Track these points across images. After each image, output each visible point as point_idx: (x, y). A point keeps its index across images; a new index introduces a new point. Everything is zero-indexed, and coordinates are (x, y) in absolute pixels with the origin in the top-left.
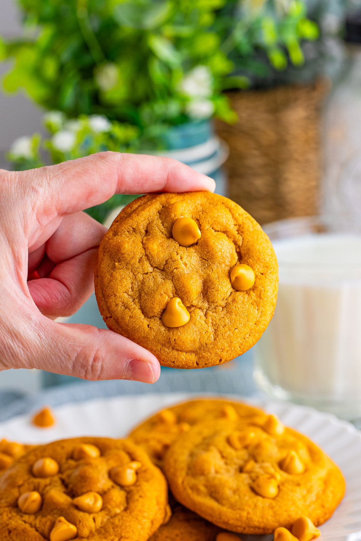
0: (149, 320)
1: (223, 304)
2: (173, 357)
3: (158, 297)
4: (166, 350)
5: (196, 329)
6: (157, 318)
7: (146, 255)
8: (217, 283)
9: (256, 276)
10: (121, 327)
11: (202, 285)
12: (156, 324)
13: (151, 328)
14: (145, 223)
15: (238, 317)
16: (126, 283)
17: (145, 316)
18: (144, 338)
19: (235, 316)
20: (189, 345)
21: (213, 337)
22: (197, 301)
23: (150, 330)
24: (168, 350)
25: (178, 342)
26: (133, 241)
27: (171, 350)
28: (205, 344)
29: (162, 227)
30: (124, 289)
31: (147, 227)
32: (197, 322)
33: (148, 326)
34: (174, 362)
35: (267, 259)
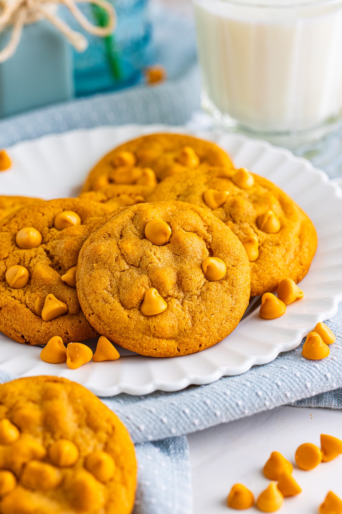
0: (128, 311)
1: (198, 292)
2: (154, 344)
3: (135, 290)
4: (147, 337)
5: (173, 316)
6: (136, 309)
7: (122, 254)
8: (190, 273)
9: (228, 268)
10: (103, 321)
11: (176, 276)
12: (135, 314)
13: (131, 318)
14: (119, 229)
15: (213, 303)
16: (104, 280)
17: (125, 309)
18: (125, 328)
19: (210, 303)
20: (169, 332)
21: (191, 323)
22: (172, 291)
23: (130, 319)
24: (149, 338)
25: (157, 328)
26: (109, 244)
27: (152, 337)
28: (184, 330)
29: (135, 230)
30: (103, 286)
31: (122, 232)
32: (174, 309)
33: (128, 316)
34: (156, 349)
35: (237, 253)
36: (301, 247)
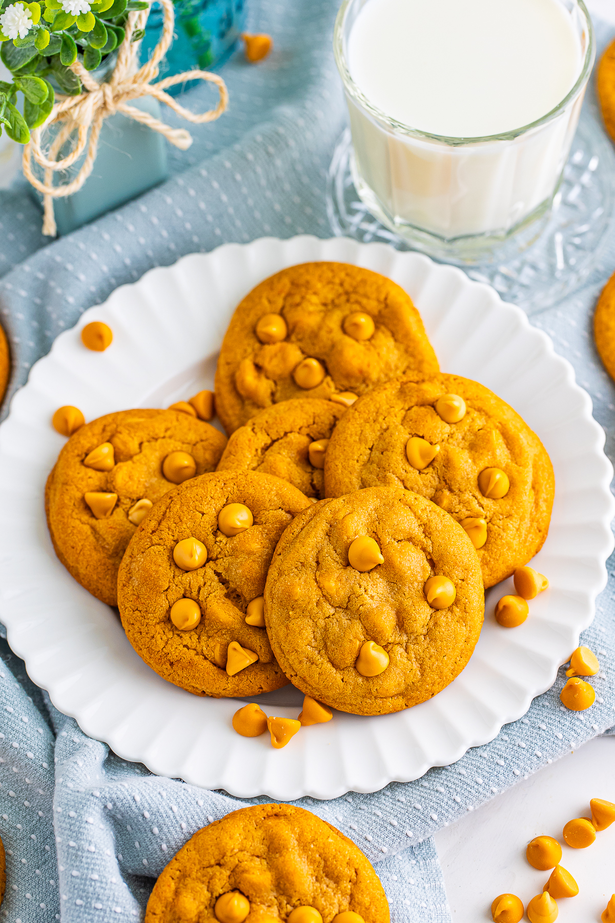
0: (342, 672)
1: (425, 632)
2: (377, 706)
3: (347, 645)
4: (368, 701)
5: (398, 671)
6: (351, 668)
7: (324, 596)
8: (414, 612)
9: (456, 586)
11: (396, 616)
12: (351, 676)
13: (346, 682)
14: (314, 553)
15: (445, 642)
16: (306, 634)
17: (336, 669)
18: (340, 694)
19: (440, 642)
21: (419, 674)
22: (393, 637)
23: (345, 684)
24: (370, 701)
25: (379, 689)
26: (305, 582)
27: (373, 699)
28: (412, 684)
29: (335, 555)
30: (306, 642)
31: (317, 558)
32: (399, 662)
33: (342, 680)
34: (379, 712)
35: (466, 560)
36: (537, 504)
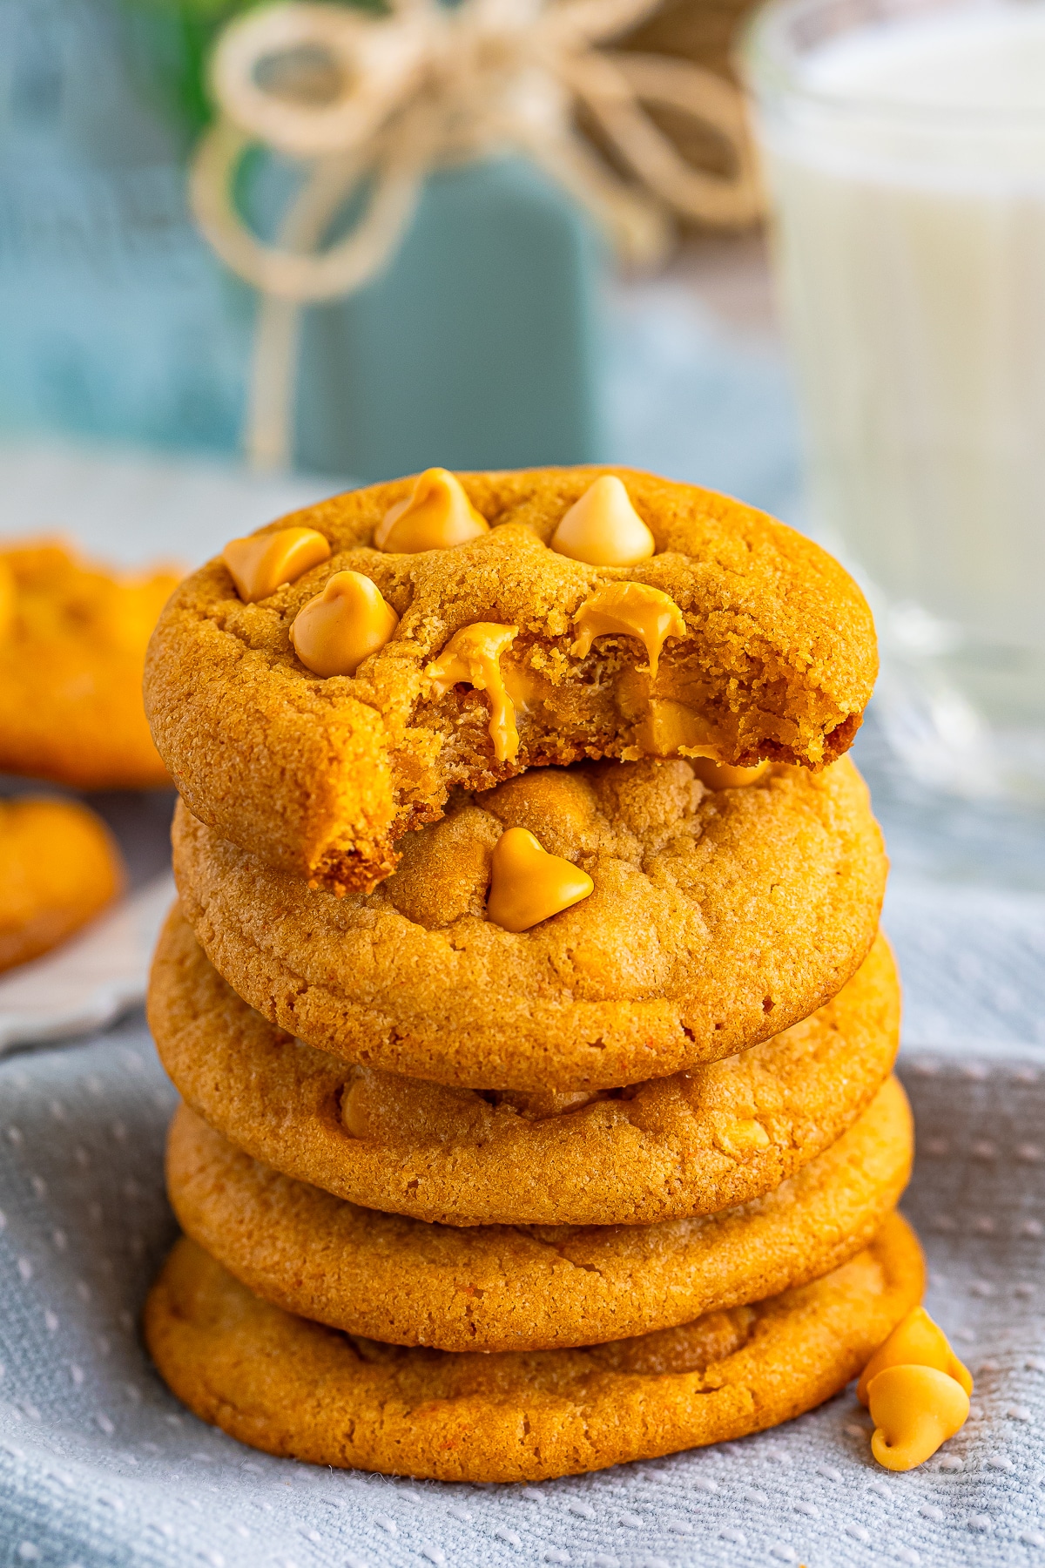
0: (447, 931)
1: (692, 827)
2: (589, 1023)
5: (629, 907)
6: (473, 918)
10: (354, 999)
12: (476, 935)
13: (464, 949)
15: (765, 848)
18: (454, 992)
20: (630, 969)
21: (704, 926)
22: (592, 837)
23: (464, 954)
24: (560, 1008)
25: (583, 957)
27: (568, 1002)
28: (686, 954)
32: (625, 888)
33: (453, 946)
34: (599, 1044)
